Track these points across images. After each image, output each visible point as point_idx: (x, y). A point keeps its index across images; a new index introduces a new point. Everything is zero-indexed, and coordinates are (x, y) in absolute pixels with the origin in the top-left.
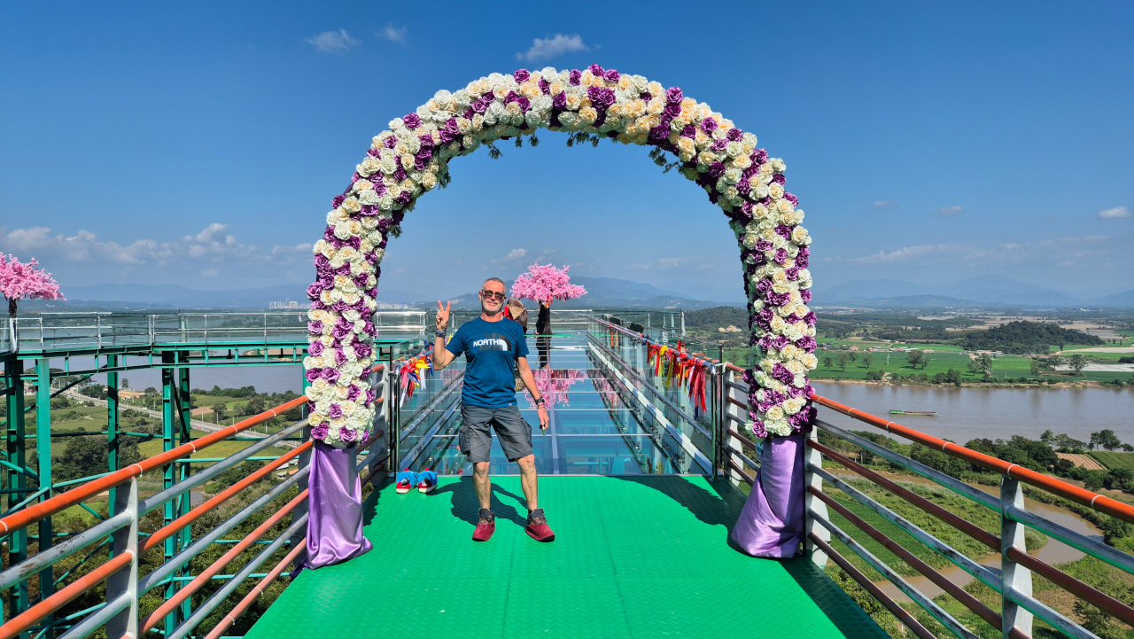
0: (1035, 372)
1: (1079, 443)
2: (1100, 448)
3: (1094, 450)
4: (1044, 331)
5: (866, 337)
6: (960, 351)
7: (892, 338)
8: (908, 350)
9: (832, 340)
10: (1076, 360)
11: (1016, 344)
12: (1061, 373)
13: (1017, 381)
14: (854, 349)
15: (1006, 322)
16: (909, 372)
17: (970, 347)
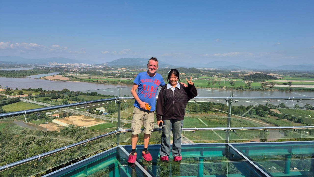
0: (262, 87)
1: (275, 106)
2: (280, 108)
3: (279, 108)
4: (263, 76)
5: (218, 76)
6: (242, 81)
7: (225, 77)
8: (230, 80)
9: (210, 77)
10: (272, 84)
11: (257, 79)
12: (268, 87)
13: (258, 89)
14: (216, 80)
15: (254, 73)
16: (230, 86)
17: (245, 80)
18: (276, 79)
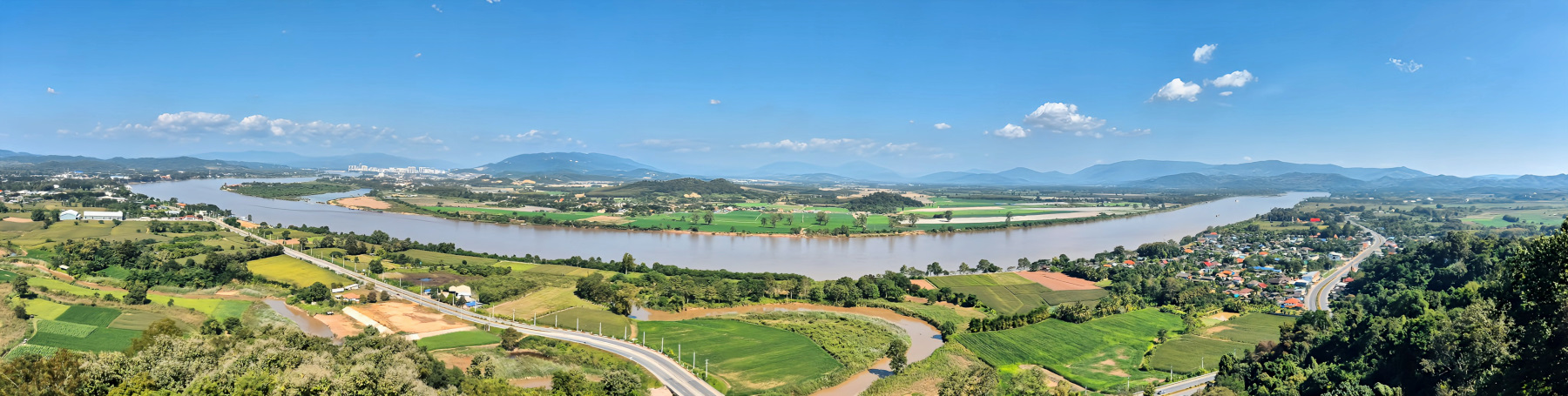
0: (891, 226)
1: (921, 272)
2: (932, 275)
3: (929, 276)
4: (893, 198)
5: (788, 202)
6: (845, 211)
7: (804, 203)
8: (816, 212)
9: (766, 205)
10: (913, 217)
11: (879, 207)
12: (904, 225)
13: (882, 232)
14: (780, 211)
15: (872, 193)
16: (817, 227)
17: (852, 209)
18: (919, 205)
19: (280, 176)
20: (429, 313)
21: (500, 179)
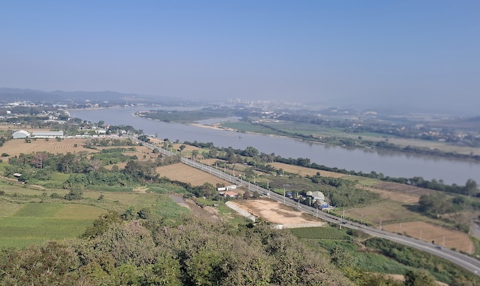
19: (176, 105)
20: (290, 210)
21: (346, 110)
